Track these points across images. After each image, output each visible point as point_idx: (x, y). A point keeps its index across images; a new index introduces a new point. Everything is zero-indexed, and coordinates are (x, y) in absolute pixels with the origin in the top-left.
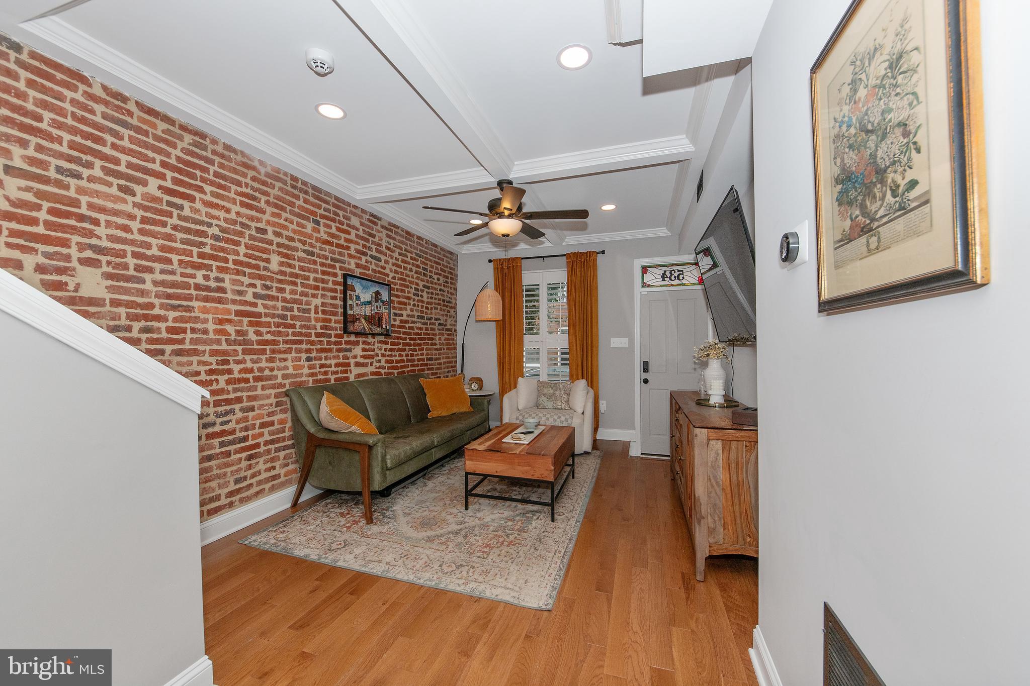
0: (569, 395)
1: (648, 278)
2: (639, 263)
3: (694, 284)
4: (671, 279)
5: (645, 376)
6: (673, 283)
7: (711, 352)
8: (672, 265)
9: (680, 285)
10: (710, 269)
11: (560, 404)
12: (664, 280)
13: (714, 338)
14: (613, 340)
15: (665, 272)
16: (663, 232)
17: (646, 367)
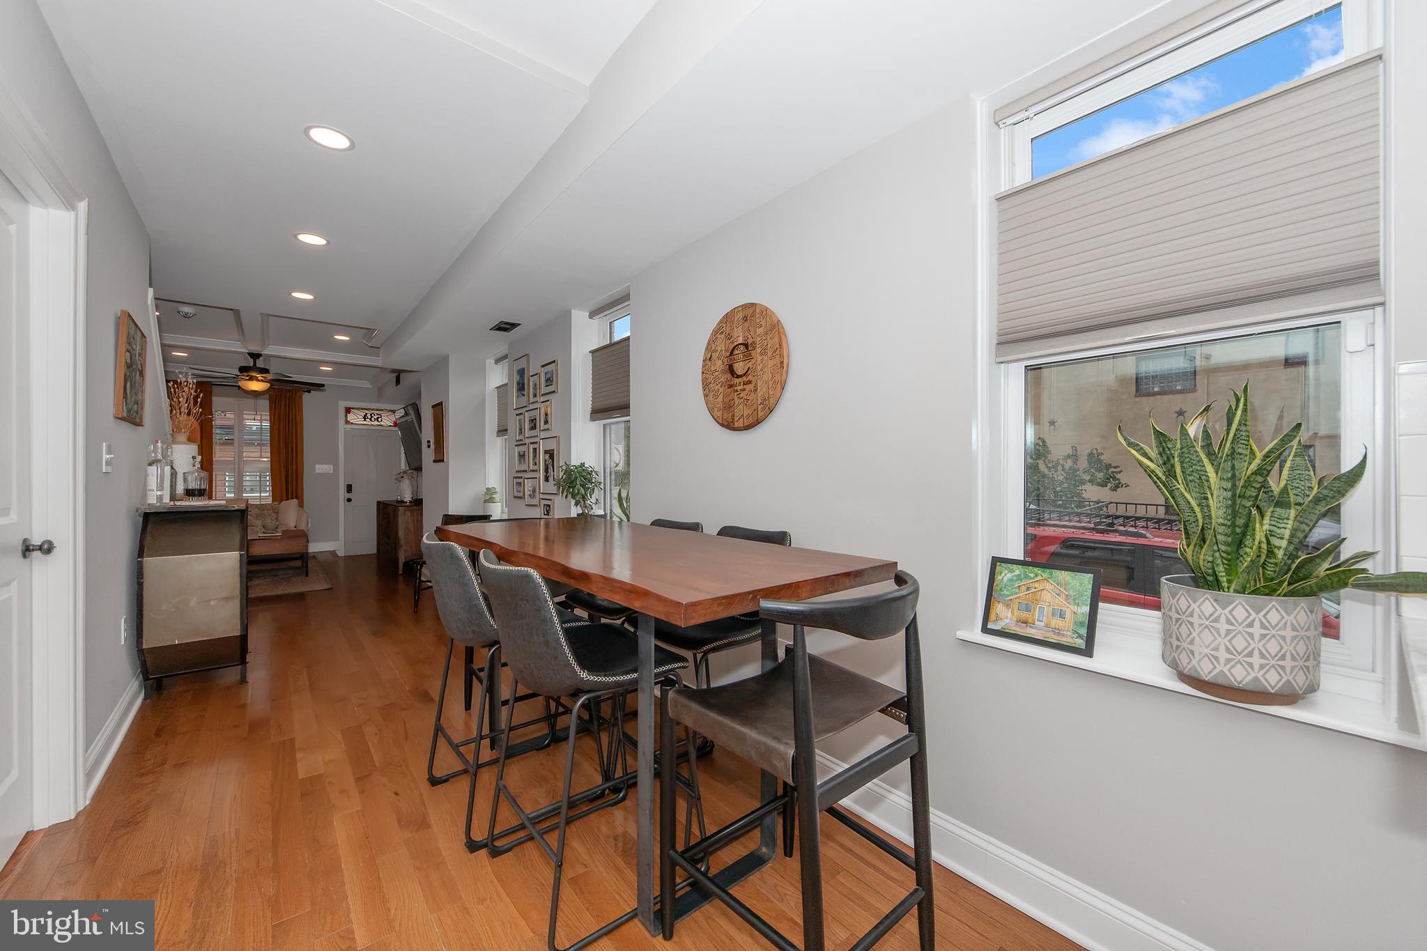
0: (278, 513)
1: (351, 417)
2: (343, 405)
3: (390, 426)
4: (371, 420)
5: (349, 496)
6: (372, 423)
7: (405, 475)
8: (373, 410)
9: (379, 425)
10: (403, 416)
11: (270, 521)
12: (365, 420)
13: (406, 466)
14: (318, 467)
15: (366, 414)
16: (367, 385)
17: (349, 489)
